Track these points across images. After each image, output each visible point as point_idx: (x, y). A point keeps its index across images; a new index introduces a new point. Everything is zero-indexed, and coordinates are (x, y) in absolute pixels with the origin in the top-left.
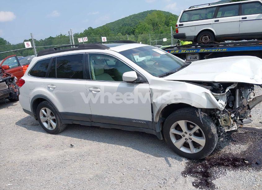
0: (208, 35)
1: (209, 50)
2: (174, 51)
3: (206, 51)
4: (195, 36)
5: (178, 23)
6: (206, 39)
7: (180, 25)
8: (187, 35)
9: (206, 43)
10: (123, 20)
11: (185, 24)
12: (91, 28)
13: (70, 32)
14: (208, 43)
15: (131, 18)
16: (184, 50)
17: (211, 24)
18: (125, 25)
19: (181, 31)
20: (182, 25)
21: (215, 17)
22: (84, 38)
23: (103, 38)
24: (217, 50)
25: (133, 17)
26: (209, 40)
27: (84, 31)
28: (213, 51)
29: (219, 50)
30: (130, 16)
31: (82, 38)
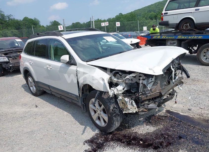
0: (188, 23)
1: (186, 37)
2: (156, 37)
3: (183, 37)
4: (177, 24)
5: (164, 12)
6: (187, 27)
7: (165, 14)
8: (170, 22)
9: (187, 30)
10: (149, 7)
11: (169, 12)
12: (121, 14)
13: (92, 19)
14: (188, 30)
15: (156, 5)
16: (164, 36)
17: (192, 12)
18: (150, 11)
19: (165, 19)
20: (167, 13)
21: (197, 5)
22: (106, 23)
23: (117, 23)
24: (193, 37)
25: (157, 4)
26: (190, 27)
27: (116, 16)
28: (190, 37)
29: (195, 38)
30: (155, 4)
31: (104, 23)
